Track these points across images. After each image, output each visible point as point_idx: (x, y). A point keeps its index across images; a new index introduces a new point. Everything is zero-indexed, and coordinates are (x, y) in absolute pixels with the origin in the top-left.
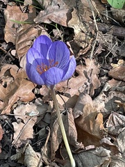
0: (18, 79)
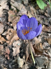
0: (14, 33)
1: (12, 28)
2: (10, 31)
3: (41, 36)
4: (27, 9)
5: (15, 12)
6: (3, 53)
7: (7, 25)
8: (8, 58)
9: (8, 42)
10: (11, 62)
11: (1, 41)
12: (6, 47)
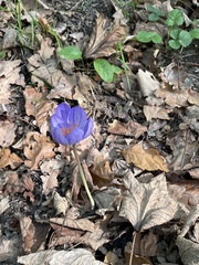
1: (38, 129)
2: (32, 138)
3: (108, 145)
4: (71, 81)
5: (41, 91)
6: (17, 189)
7: (25, 124)
8: (32, 199)
9: (27, 163)
10: (38, 207)
11: (10, 163)
12: (24, 175)
